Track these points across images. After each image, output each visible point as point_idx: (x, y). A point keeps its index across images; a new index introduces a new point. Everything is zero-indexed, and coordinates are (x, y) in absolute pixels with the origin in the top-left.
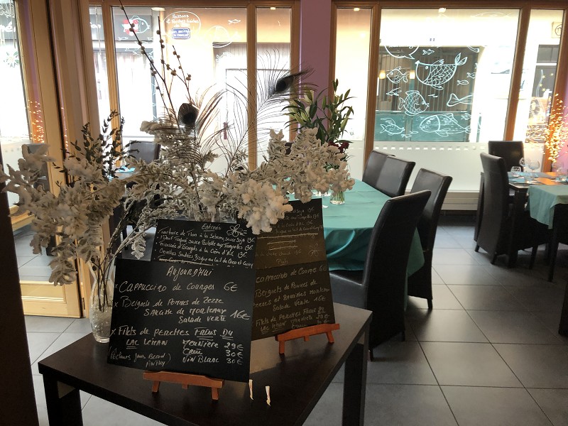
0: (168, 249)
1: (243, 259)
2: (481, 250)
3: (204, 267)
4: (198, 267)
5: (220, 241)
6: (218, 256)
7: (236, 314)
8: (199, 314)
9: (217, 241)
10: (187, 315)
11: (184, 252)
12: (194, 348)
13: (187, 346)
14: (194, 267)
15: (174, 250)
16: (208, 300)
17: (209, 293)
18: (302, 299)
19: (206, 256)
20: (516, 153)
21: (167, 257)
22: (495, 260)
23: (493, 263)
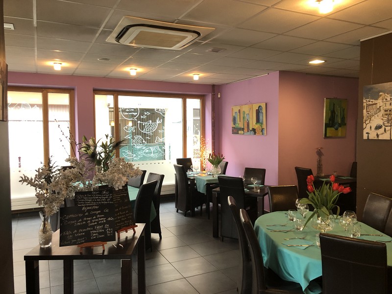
0: (81, 201)
1: (109, 201)
2: (179, 211)
3: (96, 206)
4: (94, 206)
5: (100, 197)
6: (100, 201)
7: (109, 219)
8: (96, 221)
9: (99, 197)
10: (91, 222)
11: (87, 202)
12: (95, 233)
13: (93, 233)
14: (92, 206)
15: (83, 202)
16: (99, 216)
17: (99, 214)
18: (124, 218)
19: (96, 202)
20: (188, 164)
21: (81, 204)
22: (186, 215)
23: (185, 216)
